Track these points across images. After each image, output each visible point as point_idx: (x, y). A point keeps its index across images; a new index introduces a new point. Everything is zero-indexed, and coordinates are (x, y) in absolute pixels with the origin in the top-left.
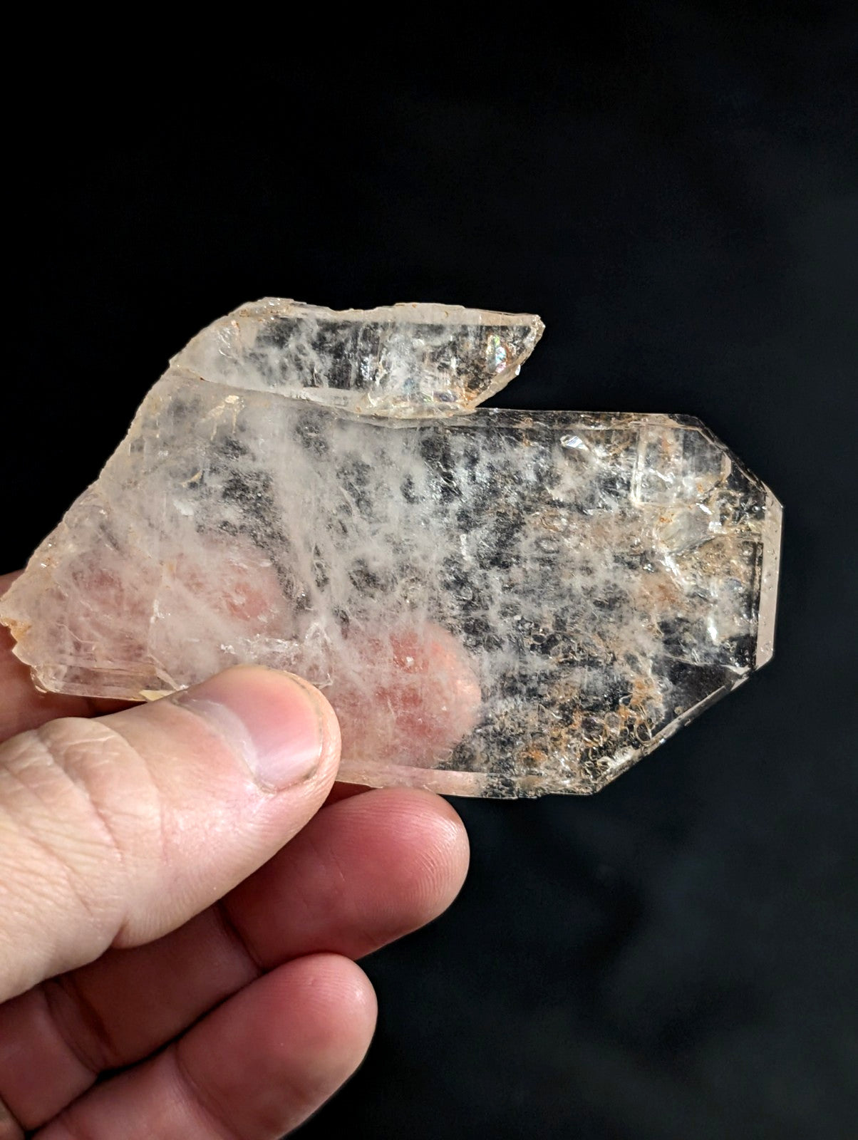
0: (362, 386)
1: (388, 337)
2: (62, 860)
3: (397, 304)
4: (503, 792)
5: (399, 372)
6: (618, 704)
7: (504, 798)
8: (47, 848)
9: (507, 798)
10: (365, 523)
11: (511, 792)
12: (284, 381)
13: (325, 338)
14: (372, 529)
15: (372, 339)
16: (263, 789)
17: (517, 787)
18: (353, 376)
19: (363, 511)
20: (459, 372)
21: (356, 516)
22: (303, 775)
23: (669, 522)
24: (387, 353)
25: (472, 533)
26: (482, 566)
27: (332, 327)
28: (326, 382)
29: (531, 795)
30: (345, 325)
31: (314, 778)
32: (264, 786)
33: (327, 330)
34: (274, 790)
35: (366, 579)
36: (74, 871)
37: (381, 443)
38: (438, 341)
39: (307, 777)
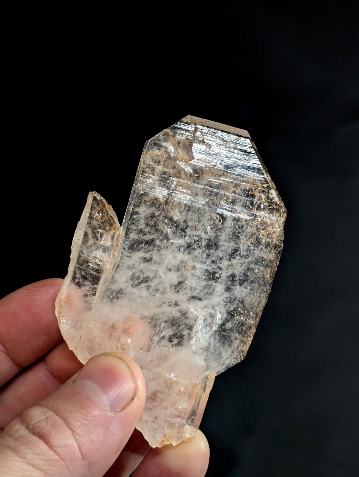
0: (100, 271)
1: (83, 256)
2: (41, 470)
3: (71, 249)
4: (279, 249)
5: (98, 253)
6: (252, 194)
7: (282, 250)
8: (34, 466)
9: (282, 248)
10: (156, 280)
11: (280, 247)
12: (90, 303)
13: (78, 282)
14: (159, 277)
15: (83, 263)
17: (278, 243)
18: (95, 273)
19: (151, 280)
20: (104, 229)
21: (153, 284)
23: (183, 158)
24: (90, 257)
25: (170, 237)
26: (185, 236)
27: (74, 278)
28: (95, 286)
29: (283, 238)
30: (75, 273)
33: (74, 281)
35: (179, 286)
37: (125, 266)
38: (90, 235)
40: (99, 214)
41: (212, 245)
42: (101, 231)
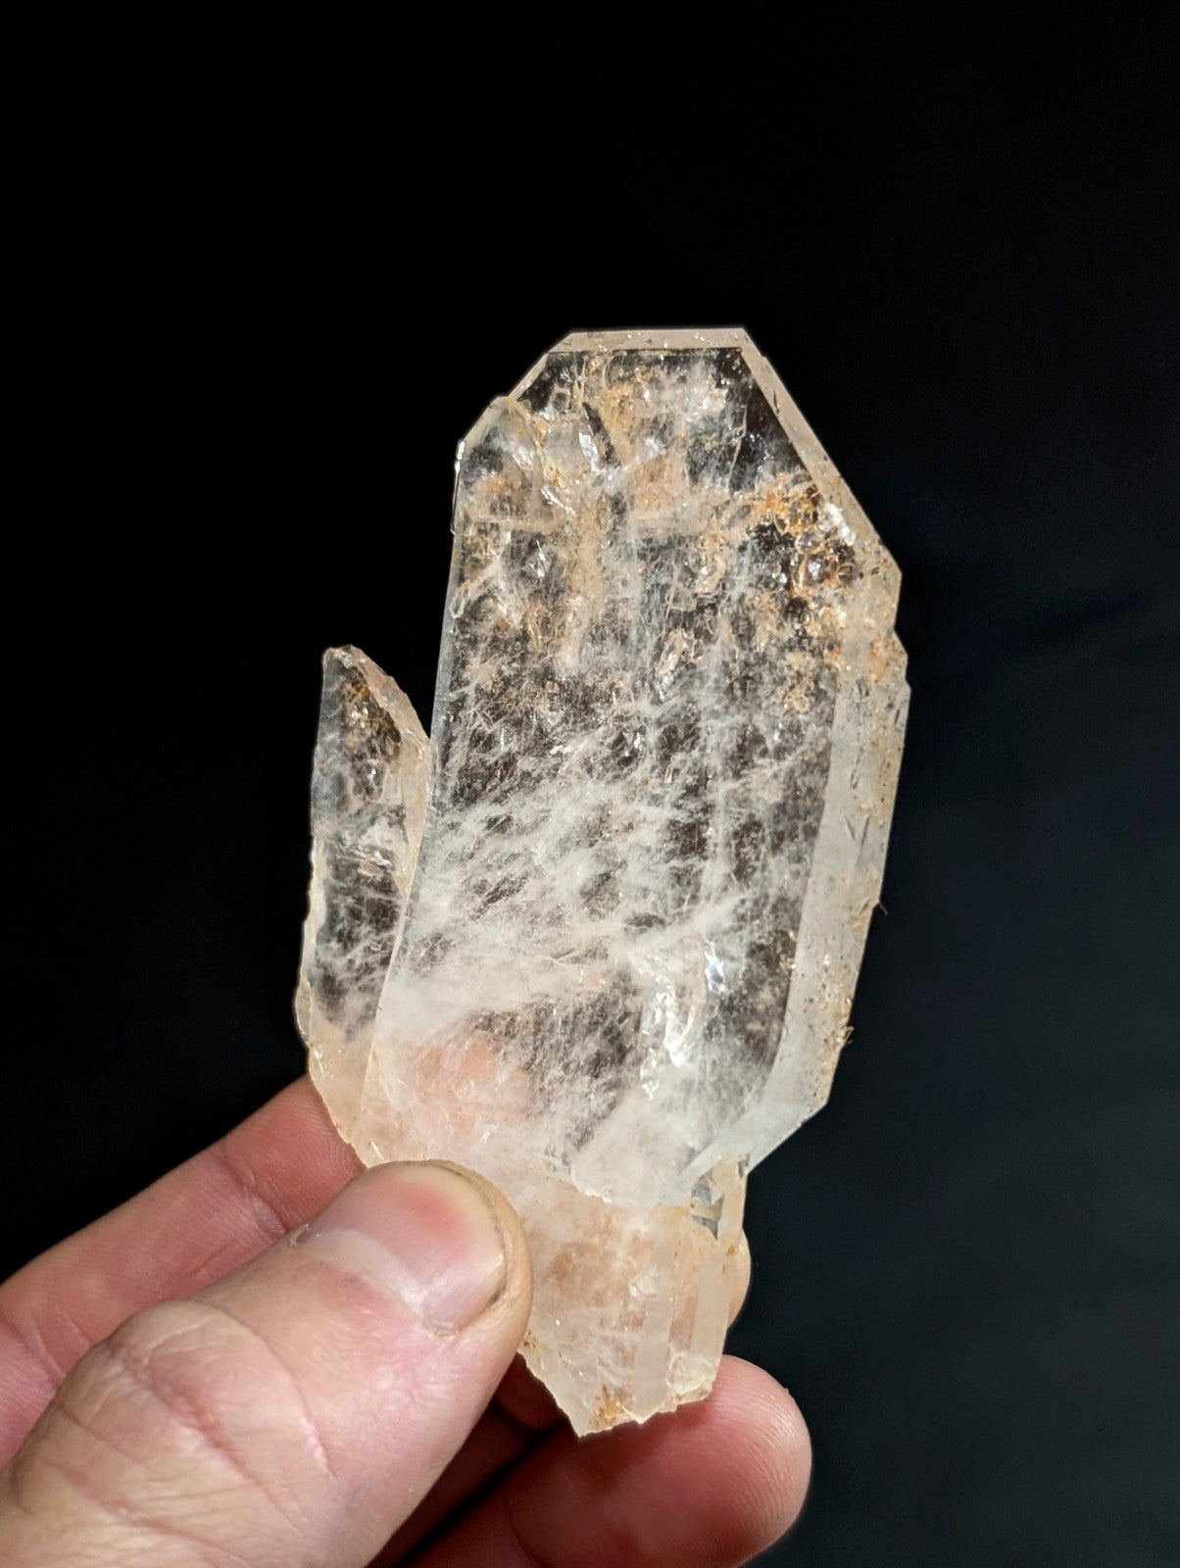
0: (390, 884)
1: (344, 849)
2: (183, 1534)
5: (379, 833)
6: (785, 536)
8: (159, 1526)
10: (530, 884)
13: (342, 932)
16: (439, 1333)
18: (378, 896)
21: (524, 899)
22: (489, 1297)
23: (558, 473)
24: (359, 850)
26: (595, 726)
28: (387, 934)
30: (331, 906)
31: (504, 1297)
32: (439, 1328)
33: (333, 930)
34: (455, 1330)
36: (207, 1542)
38: (350, 784)
39: (495, 1298)
40: (362, 713)
41: (678, 736)
42: (374, 762)
